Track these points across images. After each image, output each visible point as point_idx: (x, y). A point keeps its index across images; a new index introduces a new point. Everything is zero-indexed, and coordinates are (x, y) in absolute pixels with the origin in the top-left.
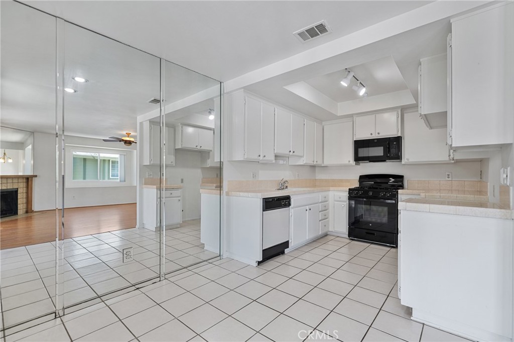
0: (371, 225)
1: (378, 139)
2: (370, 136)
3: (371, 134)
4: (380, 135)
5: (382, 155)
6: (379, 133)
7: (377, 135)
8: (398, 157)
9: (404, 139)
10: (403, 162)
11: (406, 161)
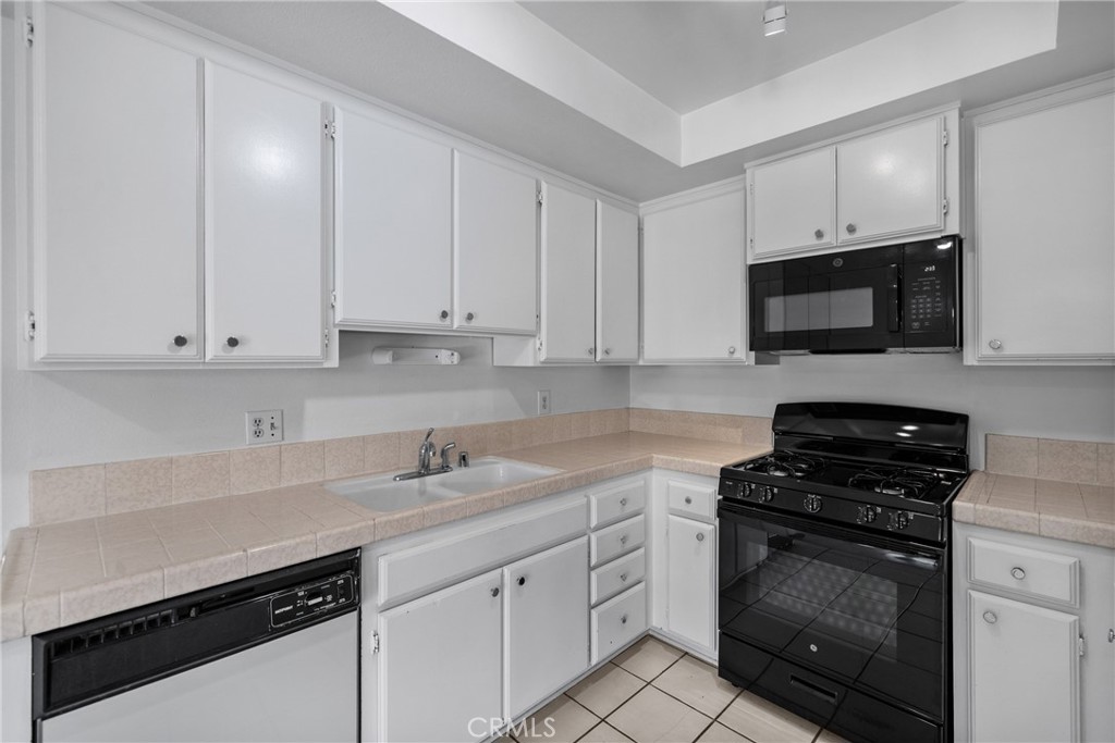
0: (814, 648)
1: (849, 257)
2: (814, 241)
3: (819, 234)
4: (857, 235)
5: (869, 322)
6: (851, 229)
7: (845, 236)
8: (946, 334)
9: (973, 249)
10: (970, 357)
11: (986, 351)
